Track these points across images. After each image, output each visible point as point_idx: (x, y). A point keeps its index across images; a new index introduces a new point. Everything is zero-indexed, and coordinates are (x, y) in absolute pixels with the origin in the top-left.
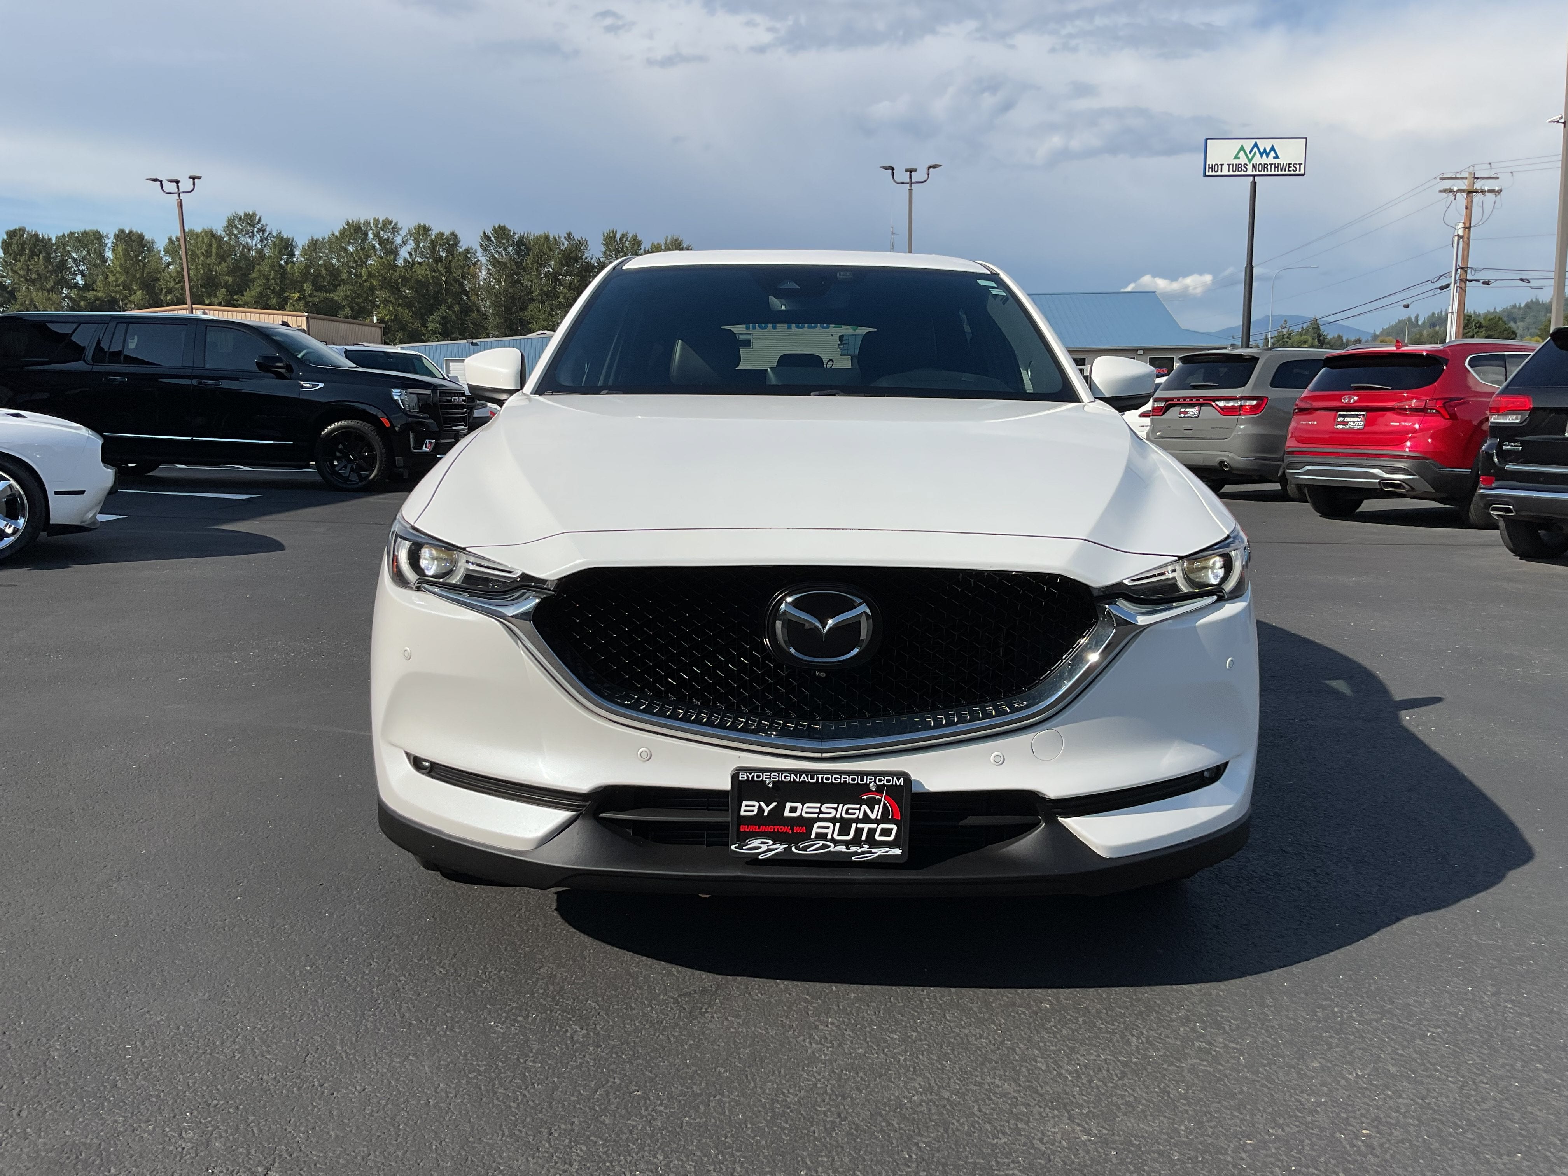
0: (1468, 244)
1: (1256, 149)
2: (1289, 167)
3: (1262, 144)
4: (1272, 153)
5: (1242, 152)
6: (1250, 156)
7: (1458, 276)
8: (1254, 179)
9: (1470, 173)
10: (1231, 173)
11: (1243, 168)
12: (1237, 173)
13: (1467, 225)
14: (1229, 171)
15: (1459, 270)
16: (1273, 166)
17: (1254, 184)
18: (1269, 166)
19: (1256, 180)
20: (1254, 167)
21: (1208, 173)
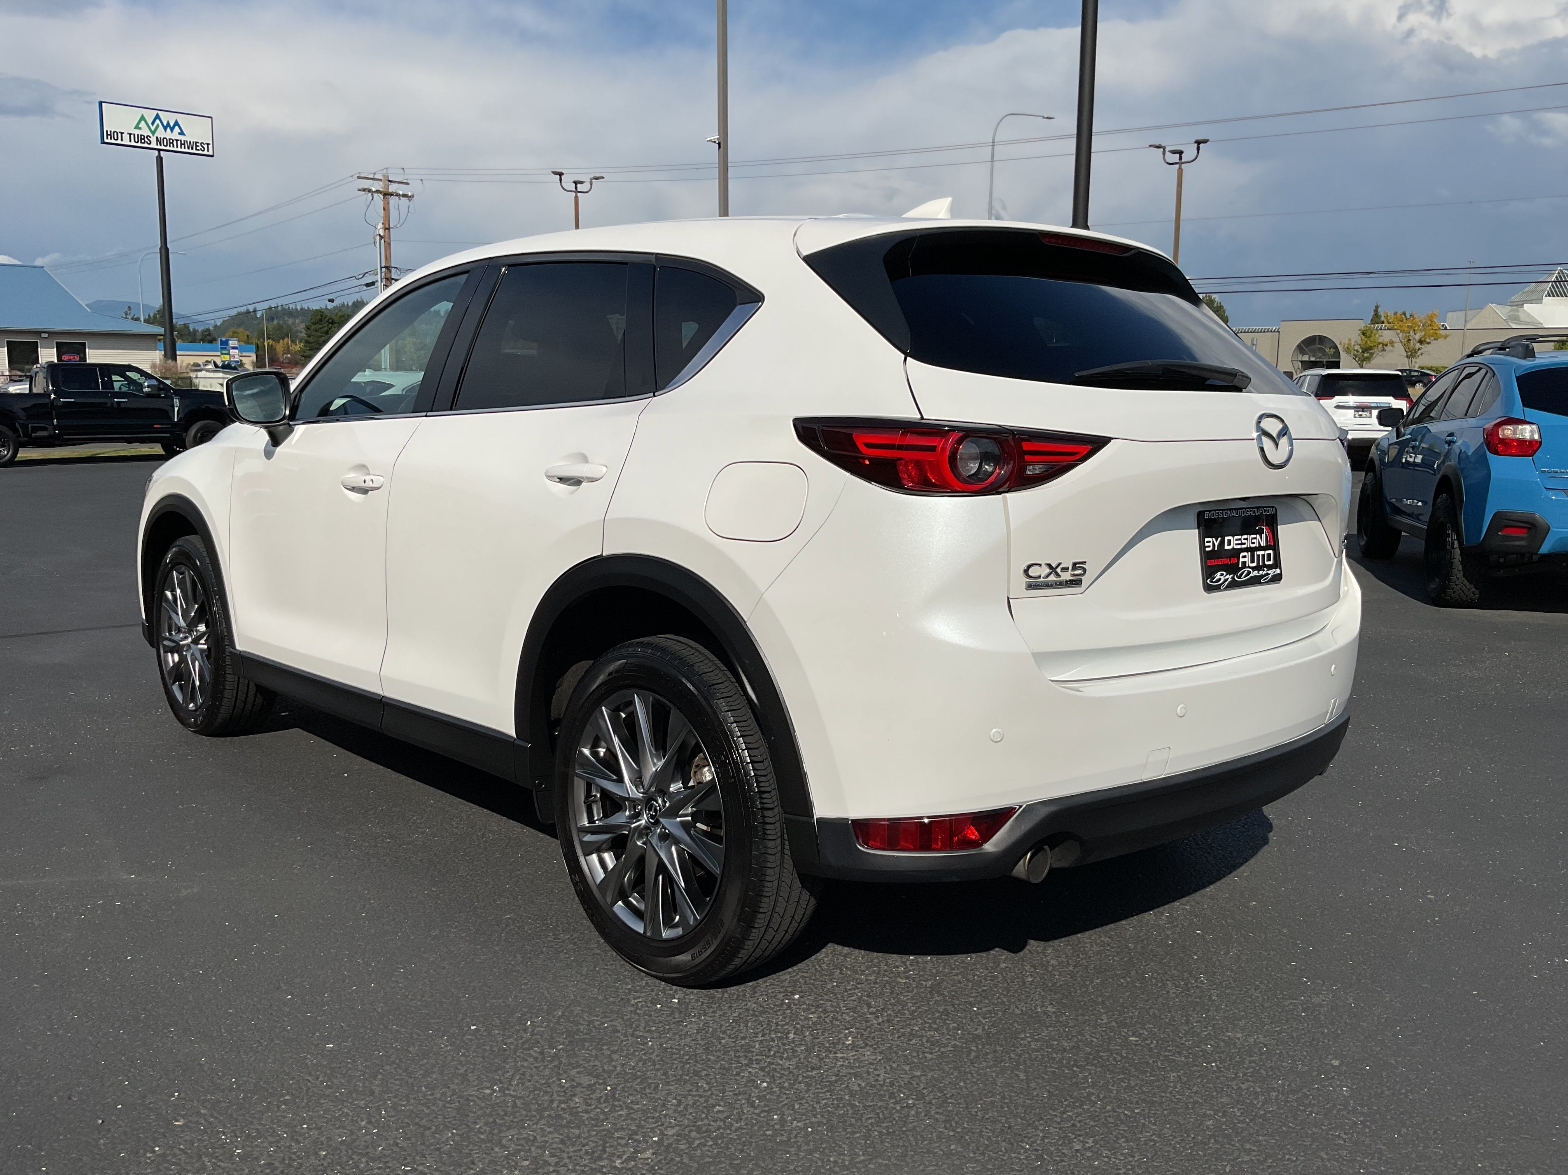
0: (389, 244)
1: (158, 121)
2: (196, 146)
3: (165, 117)
4: (177, 127)
5: (143, 122)
6: (153, 128)
7: (383, 274)
8: (159, 153)
9: (384, 176)
10: (133, 143)
11: (146, 140)
12: (139, 144)
13: (387, 226)
14: (130, 141)
15: (384, 270)
16: (179, 142)
17: (160, 160)
18: (175, 142)
19: (162, 155)
20: (158, 141)
21: (106, 140)
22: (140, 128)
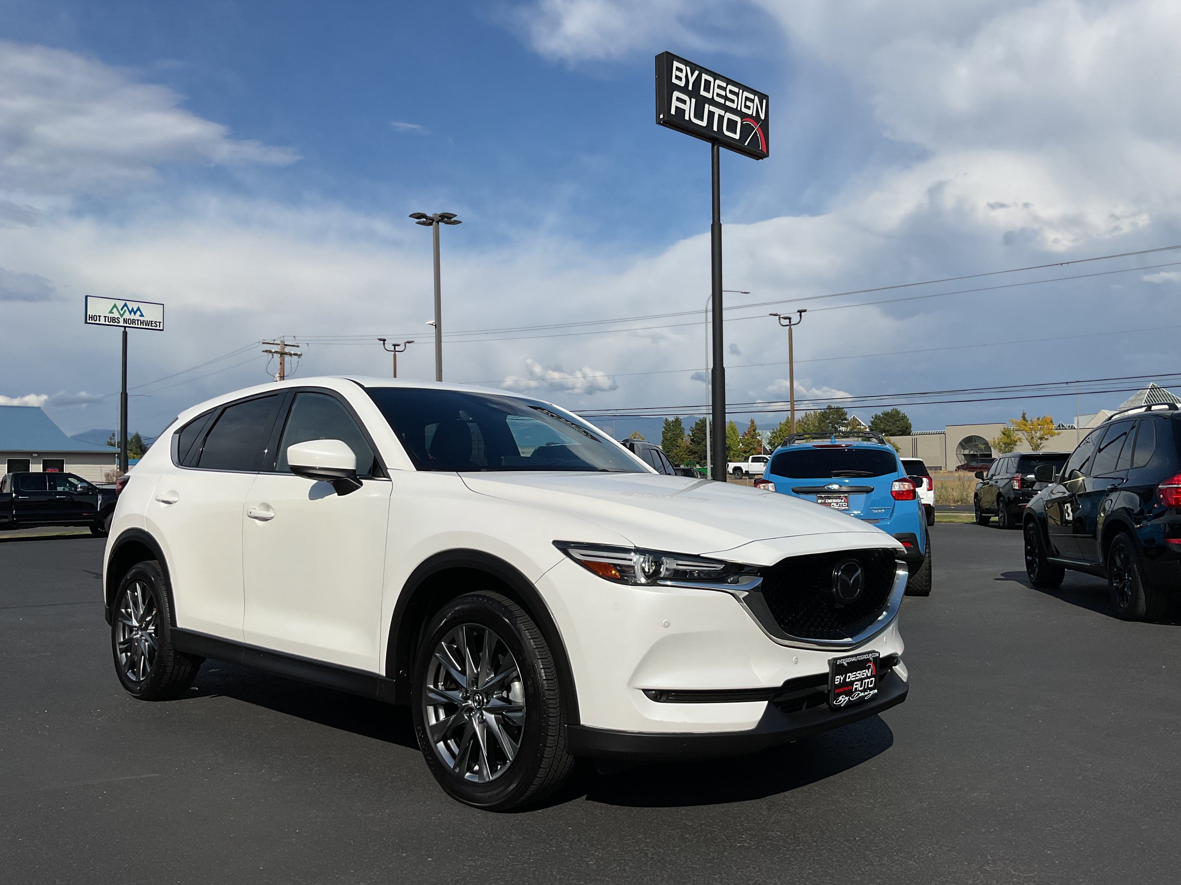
1: (125, 308)
2: (152, 324)
3: (131, 305)
4: (138, 312)
5: (115, 308)
6: (122, 313)
8: (125, 329)
9: (281, 342)
10: (107, 323)
11: (116, 320)
12: (111, 323)
13: (282, 375)
14: (105, 321)
16: (139, 322)
17: (125, 334)
18: (137, 321)
19: (126, 330)
20: (125, 321)
21: (88, 321)
22: (113, 313)
